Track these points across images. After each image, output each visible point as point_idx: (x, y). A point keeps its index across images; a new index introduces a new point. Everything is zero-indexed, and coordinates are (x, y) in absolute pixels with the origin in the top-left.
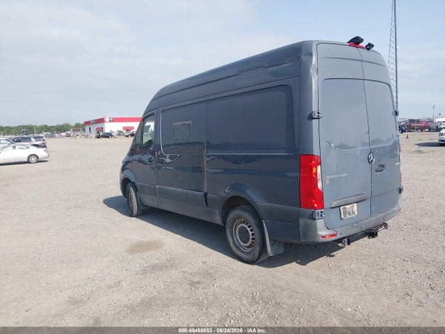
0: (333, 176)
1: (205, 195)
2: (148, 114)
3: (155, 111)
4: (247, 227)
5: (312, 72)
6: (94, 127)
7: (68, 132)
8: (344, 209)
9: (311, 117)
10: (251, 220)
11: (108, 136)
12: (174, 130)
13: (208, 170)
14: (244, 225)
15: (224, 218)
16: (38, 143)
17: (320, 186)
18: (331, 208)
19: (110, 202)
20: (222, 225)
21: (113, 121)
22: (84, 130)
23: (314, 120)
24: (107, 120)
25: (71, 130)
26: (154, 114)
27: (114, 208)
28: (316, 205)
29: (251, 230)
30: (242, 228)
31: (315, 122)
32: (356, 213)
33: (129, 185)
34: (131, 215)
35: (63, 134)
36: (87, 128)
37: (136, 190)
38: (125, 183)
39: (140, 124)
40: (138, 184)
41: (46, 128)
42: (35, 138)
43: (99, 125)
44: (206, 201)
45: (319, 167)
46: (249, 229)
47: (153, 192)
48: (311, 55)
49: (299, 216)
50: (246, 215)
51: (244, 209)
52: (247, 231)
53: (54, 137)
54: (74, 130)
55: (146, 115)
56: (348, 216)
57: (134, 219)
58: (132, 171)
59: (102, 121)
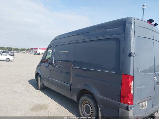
0: (139, 87)
1: (70, 86)
2: (50, 46)
3: (53, 46)
4: (89, 106)
5: (132, 32)
6: (34, 51)
7: (24, 51)
8: (142, 104)
9: (130, 55)
10: (92, 103)
11: (38, 54)
12: (59, 55)
13: (73, 74)
14: (88, 105)
15: (78, 99)
16: (12, 54)
17: (132, 92)
18: (136, 104)
19: (31, 82)
20: (77, 102)
21: (41, 49)
22: (30, 51)
23: (131, 57)
24: (39, 48)
25: (26, 51)
26: (52, 47)
27: (32, 85)
28: (129, 102)
29: (92, 108)
30: (87, 106)
31: (132, 58)
32: (147, 106)
33: (38, 76)
34: (38, 89)
35: (22, 52)
36: (31, 50)
37: (41, 78)
38: (37, 74)
39: (46, 50)
40: (42, 76)
41: (17, 49)
42: (11, 52)
43: (36, 50)
44: (71, 89)
45: (132, 82)
46: (90, 107)
47: (48, 80)
48: (131, 24)
49: (119, 107)
50: (89, 100)
51: (88, 96)
52: (89, 108)
53: (19, 52)
54: (27, 51)
55: (49, 47)
56: (143, 108)
57: (39, 91)
58: (40, 70)
59: (37, 48)
